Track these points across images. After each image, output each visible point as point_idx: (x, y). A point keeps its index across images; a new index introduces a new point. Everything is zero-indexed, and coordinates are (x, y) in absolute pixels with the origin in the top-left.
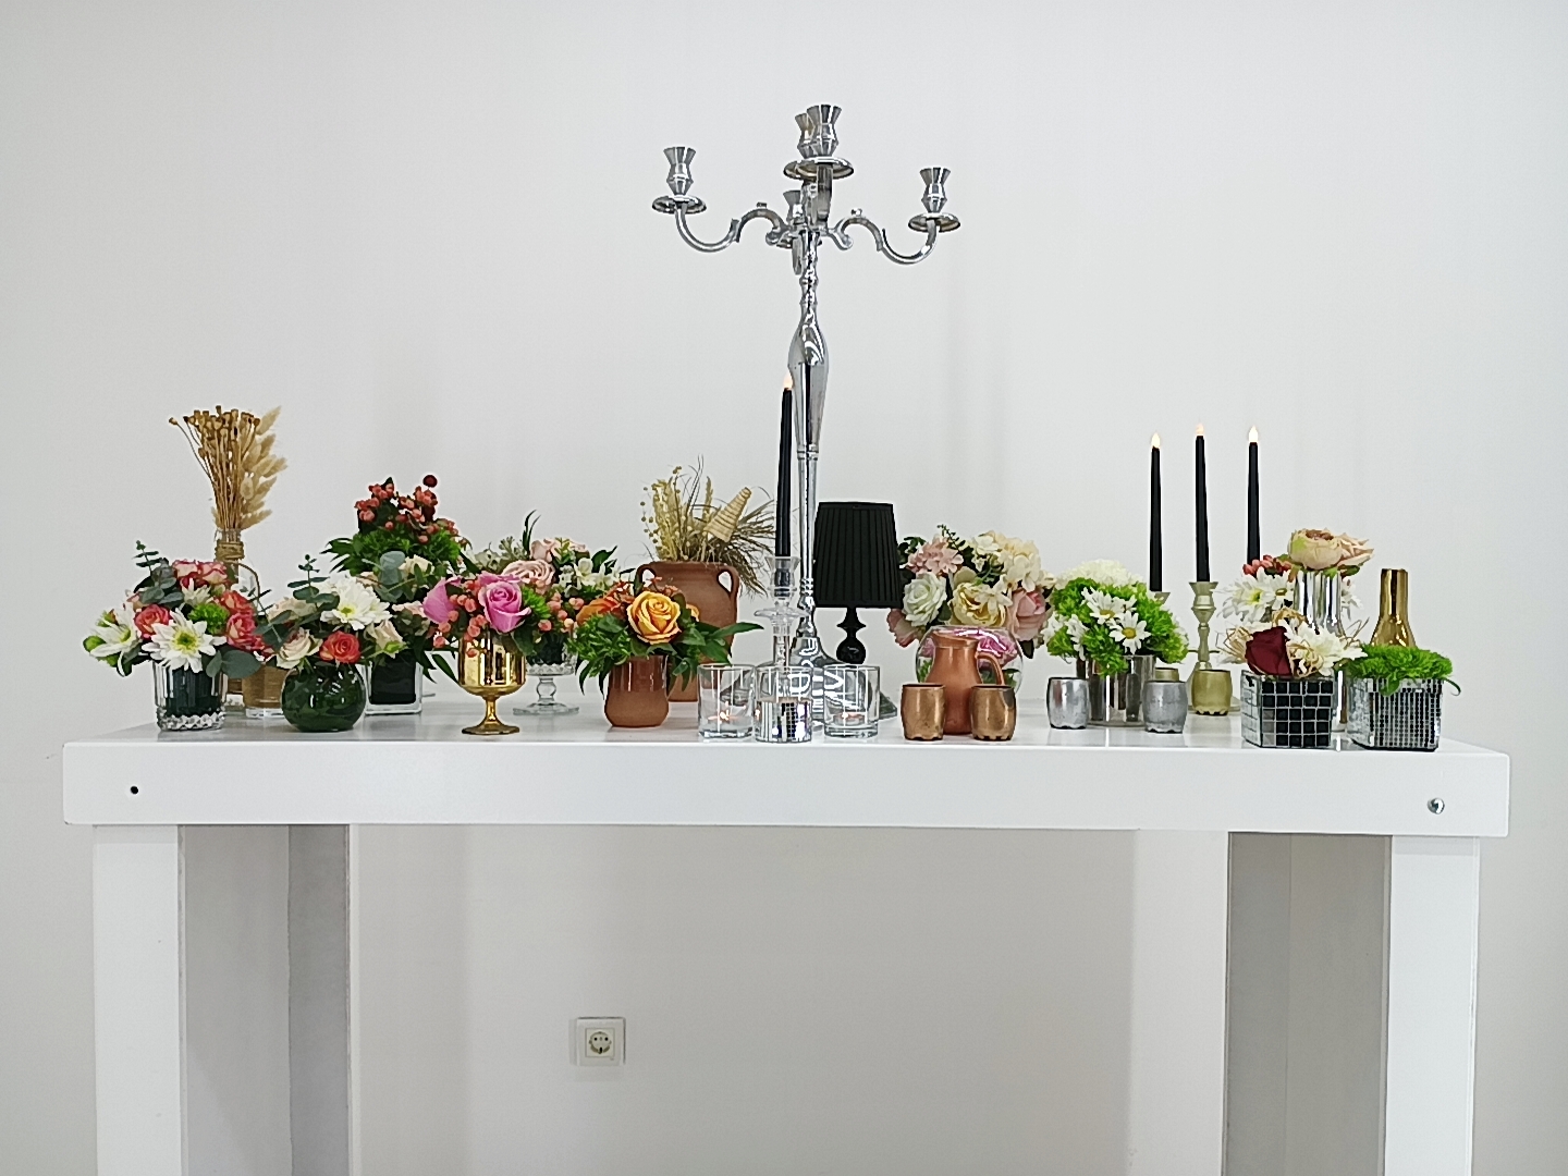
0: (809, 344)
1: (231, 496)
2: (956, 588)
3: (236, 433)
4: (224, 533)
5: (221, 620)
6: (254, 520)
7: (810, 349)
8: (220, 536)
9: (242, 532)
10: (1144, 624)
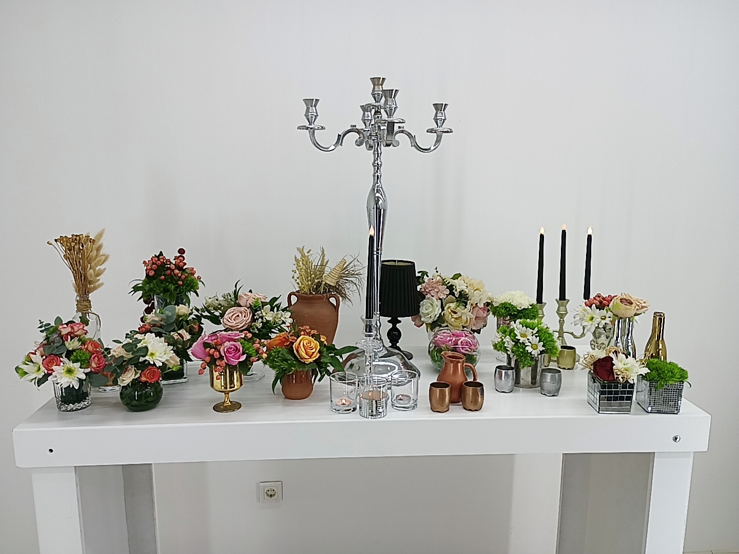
0: (378, 195)
1: (83, 278)
2: (445, 306)
3: (83, 246)
4: (80, 297)
5: (87, 360)
6: (95, 288)
7: (378, 197)
8: (78, 298)
9: (90, 295)
10: (542, 343)
